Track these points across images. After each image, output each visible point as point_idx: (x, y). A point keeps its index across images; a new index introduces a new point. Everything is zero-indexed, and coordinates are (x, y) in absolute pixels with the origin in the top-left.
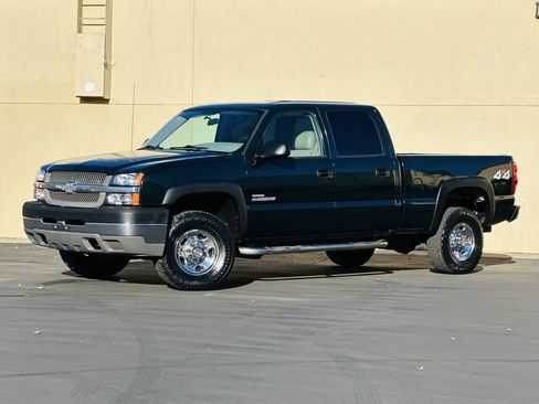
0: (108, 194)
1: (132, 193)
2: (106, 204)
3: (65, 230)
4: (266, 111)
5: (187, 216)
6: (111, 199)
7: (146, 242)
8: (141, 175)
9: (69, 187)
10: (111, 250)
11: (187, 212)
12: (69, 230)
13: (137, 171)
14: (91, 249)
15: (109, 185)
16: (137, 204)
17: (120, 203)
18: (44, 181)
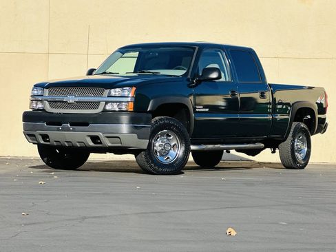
0: (107, 103)
1: (128, 102)
2: (105, 111)
3: (70, 130)
4: (197, 48)
5: (161, 120)
6: (109, 107)
7: (139, 138)
8: (134, 89)
9: (71, 99)
10: (110, 145)
11: (160, 117)
12: (74, 130)
13: (130, 86)
14: (91, 144)
15: (108, 97)
16: (132, 110)
17: (117, 109)
18: (42, 96)
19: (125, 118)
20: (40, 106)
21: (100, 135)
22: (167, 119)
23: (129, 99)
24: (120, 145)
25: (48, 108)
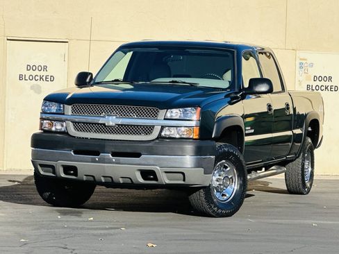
0: (163, 127)
1: (192, 127)
2: (160, 138)
7: (205, 173)
8: (199, 110)
10: (167, 182)
12: (117, 162)
14: (141, 180)
15: (165, 119)
16: (197, 137)
17: (178, 136)
18: (64, 114)
19: (189, 148)
20: (58, 127)
21: (157, 169)
22: (226, 146)
23: (193, 124)
24: (182, 182)
25: (72, 131)
